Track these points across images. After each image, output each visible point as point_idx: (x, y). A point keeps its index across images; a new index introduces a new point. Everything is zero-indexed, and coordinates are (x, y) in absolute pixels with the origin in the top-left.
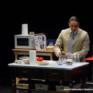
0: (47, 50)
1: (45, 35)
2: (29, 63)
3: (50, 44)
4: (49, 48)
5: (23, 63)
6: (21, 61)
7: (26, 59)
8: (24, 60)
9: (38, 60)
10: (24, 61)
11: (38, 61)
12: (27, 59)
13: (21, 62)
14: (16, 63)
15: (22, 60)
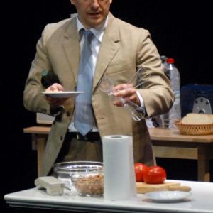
0: (182, 133)
1: (175, 65)
2: (99, 192)
3: (197, 107)
4: (190, 126)
5: (73, 189)
6: (63, 180)
7: (88, 175)
8: (77, 175)
9: (140, 177)
10: (75, 183)
11: (140, 185)
12: (90, 173)
13: (62, 186)
14: (43, 189)
15: (67, 176)
